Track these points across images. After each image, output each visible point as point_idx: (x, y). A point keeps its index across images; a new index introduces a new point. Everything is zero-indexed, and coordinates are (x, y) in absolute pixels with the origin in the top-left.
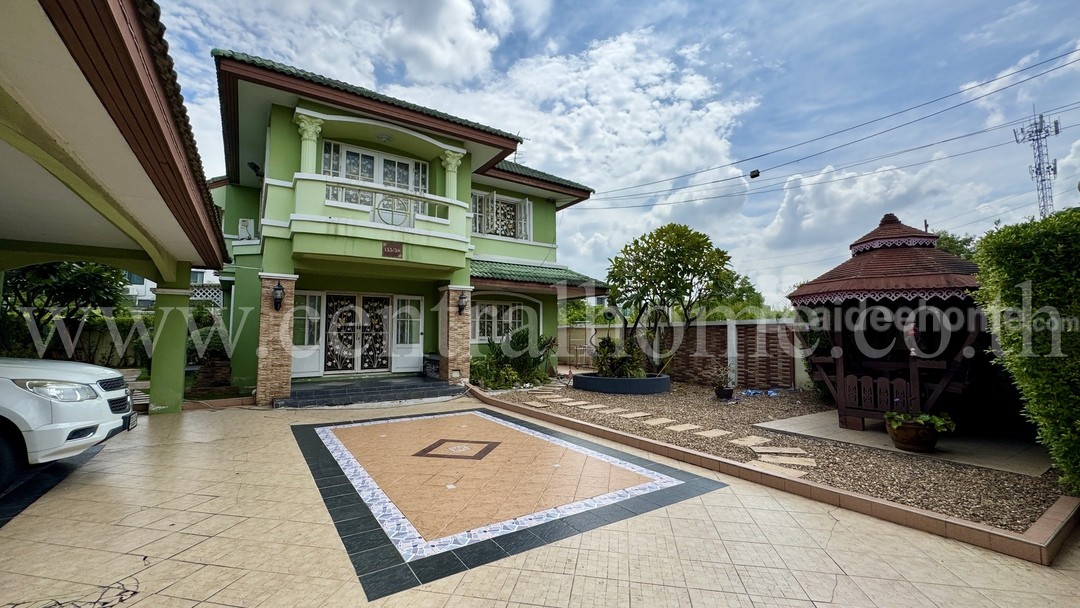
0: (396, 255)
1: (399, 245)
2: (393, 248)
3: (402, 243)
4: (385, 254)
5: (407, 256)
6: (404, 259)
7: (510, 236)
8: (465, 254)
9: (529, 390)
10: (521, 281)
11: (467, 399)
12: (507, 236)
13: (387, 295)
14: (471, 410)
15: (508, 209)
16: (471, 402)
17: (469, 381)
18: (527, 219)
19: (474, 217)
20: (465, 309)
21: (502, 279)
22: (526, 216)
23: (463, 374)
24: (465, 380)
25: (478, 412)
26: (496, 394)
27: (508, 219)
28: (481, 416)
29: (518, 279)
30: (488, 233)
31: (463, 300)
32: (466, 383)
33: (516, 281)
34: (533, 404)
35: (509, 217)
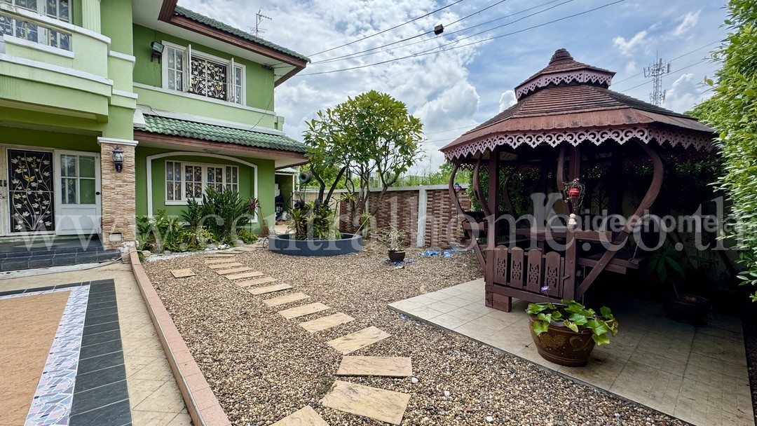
7: (219, 98)
8: (109, 99)
9: (220, 251)
10: (217, 142)
11: (118, 266)
12: (215, 98)
13: (46, 150)
14: (84, 284)
15: (216, 69)
16: (117, 270)
17: (136, 244)
18: (240, 82)
19: (171, 73)
20: (124, 165)
21: (191, 138)
22: (240, 79)
23: (126, 237)
24: (128, 243)
25: (88, 287)
26: (169, 258)
27: (216, 80)
28: (73, 295)
29: (214, 139)
30: (189, 92)
31: (117, 155)
32: (129, 247)
33: (210, 141)
34: (177, 273)
35: (217, 78)
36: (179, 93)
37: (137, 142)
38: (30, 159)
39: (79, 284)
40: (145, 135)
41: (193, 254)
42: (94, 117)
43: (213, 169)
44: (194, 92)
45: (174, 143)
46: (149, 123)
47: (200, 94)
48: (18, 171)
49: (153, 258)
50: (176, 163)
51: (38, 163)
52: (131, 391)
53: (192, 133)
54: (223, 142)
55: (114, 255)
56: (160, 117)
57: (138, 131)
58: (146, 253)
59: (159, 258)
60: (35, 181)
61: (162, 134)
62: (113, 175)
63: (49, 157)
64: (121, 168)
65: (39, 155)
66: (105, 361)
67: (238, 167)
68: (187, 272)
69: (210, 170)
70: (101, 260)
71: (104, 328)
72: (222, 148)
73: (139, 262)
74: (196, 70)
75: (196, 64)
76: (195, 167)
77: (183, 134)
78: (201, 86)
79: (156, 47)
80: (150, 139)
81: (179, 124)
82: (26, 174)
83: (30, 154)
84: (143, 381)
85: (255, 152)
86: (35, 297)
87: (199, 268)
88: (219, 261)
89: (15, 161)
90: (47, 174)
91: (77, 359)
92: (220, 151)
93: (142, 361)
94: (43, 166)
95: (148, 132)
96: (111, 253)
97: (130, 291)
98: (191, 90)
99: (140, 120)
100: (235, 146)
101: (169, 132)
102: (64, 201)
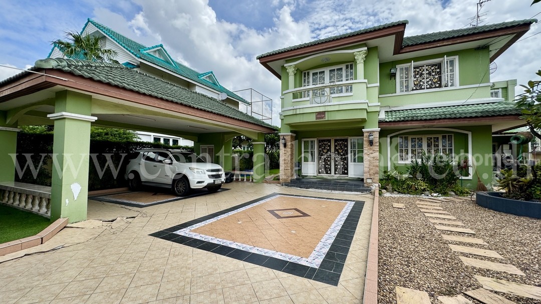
0: (322, 118)
1: (324, 113)
2: (321, 114)
3: (325, 111)
4: (317, 118)
5: (328, 117)
6: (326, 119)
7: (436, 87)
8: (366, 109)
9: (432, 198)
10: (430, 120)
11: (369, 195)
12: (432, 88)
13: (346, 137)
14: (353, 201)
15: (433, 68)
16: (368, 198)
17: (379, 185)
18: (454, 70)
19: (401, 83)
20: (374, 142)
21: (412, 120)
22: (453, 68)
23: (374, 181)
24: (375, 184)
25: (354, 202)
26: (396, 196)
27: (433, 75)
28: (348, 204)
29: (429, 118)
30: (413, 90)
31: (370, 137)
32: (375, 187)
33: (426, 120)
34: (396, 205)
35: (433, 74)
36: (406, 93)
37: (380, 129)
38: (341, 143)
39: (351, 201)
40: (385, 123)
41: (412, 196)
42: (361, 120)
43: (431, 138)
44: (416, 89)
45: (401, 125)
46: (388, 116)
47: (421, 89)
48: (337, 148)
49: (387, 195)
50: (405, 137)
51: (343, 144)
52: (351, 246)
53: (413, 117)
54: (435, 119)
55: (368, 190)
56: (394, 111)
57: (381, 122)
58: (384, 191)
59: (390, 195)
60: (342, 152)
61: (394, 121)
62: (369, 148)
63: (346, 140)
64: (372, 144)
65: (343, 140)
66: (348, 232)
67: (453, 135)
68: (401, 205)
69: (429, 139)
70: (362, 191)
71: (353, 220)
72: (436, 123)
73: (378, 195)
74: (418, 74)
75: (418, 70)
76: (418, 138)
77: (407, 118)
78: (421, 83)
79: (393, 71)
80: (387, 126)
81: (406, 113)
82: (339, 149)
83: (341, 140)
84: (357, 245)
85: (466, 122)
86: (336, 202)
87: (409, 205)
88: (426, 203)
89: (336, 144)
90: (346, 149)
91: (340, 228)
92: (434, 125)
93: (360, 237)
94: (345, 145)
95: (386, 122)
96: (366, 188)
97: (369, 208)
98: (414, 88)
99: (382, 116)
100: (446, 120)
101: (398, 119)
102: (351, 162)
